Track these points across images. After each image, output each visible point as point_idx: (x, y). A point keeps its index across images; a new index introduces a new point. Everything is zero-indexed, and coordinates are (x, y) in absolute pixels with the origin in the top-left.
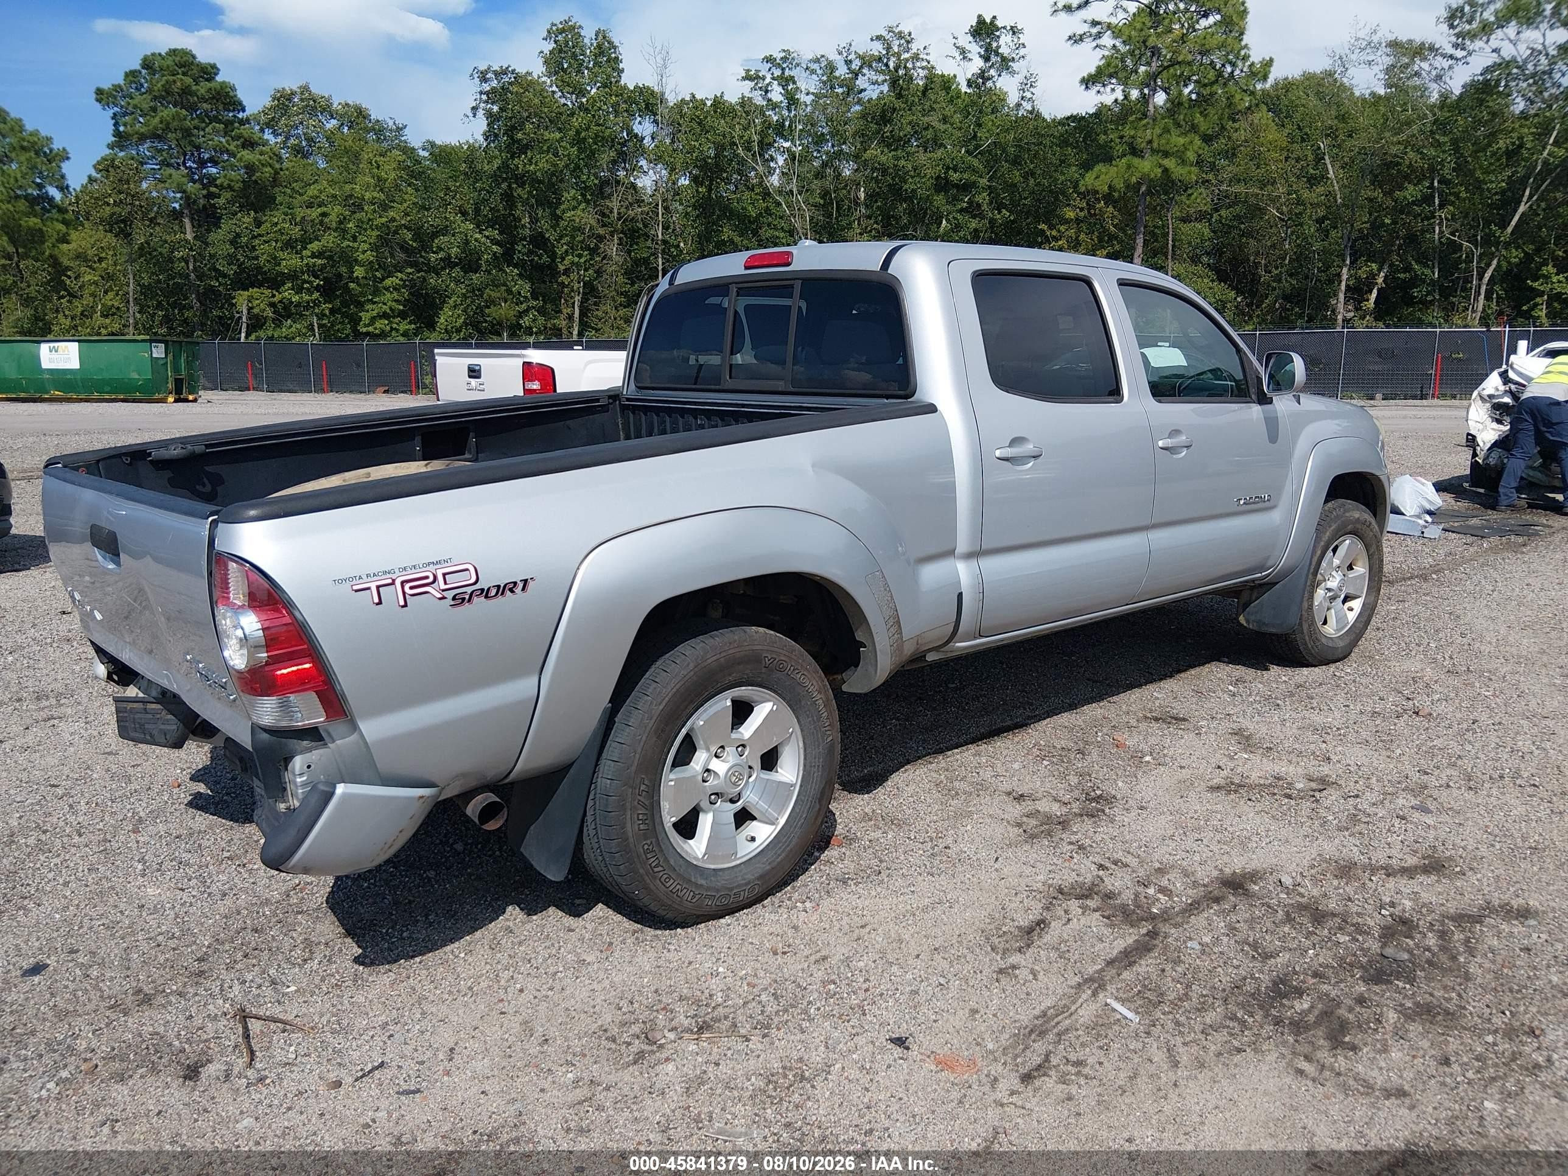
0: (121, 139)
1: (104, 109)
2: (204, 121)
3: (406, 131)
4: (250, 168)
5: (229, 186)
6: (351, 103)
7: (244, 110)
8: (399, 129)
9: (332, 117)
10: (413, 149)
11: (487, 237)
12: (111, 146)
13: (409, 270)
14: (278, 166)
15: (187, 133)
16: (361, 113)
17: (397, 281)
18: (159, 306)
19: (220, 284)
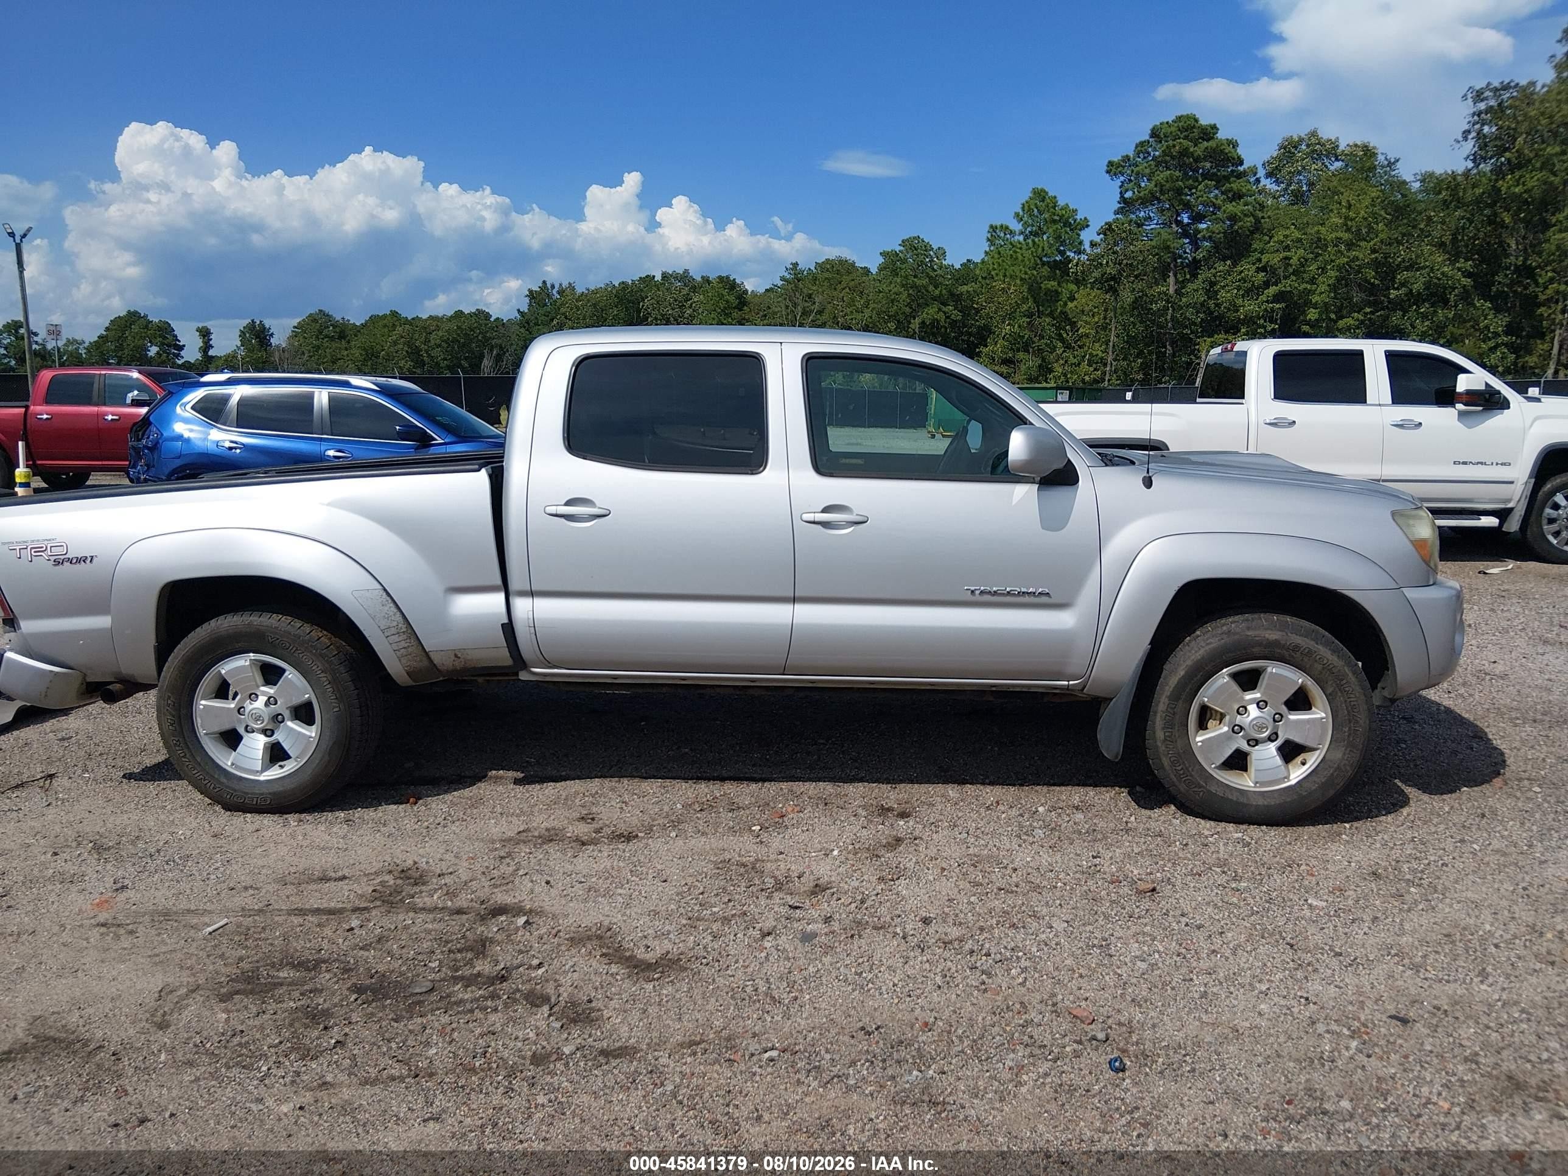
0: (1126, 205)
1: (1112, 180)
2: (1197, 181)
3: (1398, 165)
4: (1233, 218)
5: (1210, 237)
6: (1359, 143)
7: (1241, 163)
8: (1391, 164)
9: (1337, 160)
10: (1404, 183)
11: (1459, 269)
12: (1116, 213)
13: (1368, 310)
14: (1260, 214)
15: (1179, 192)
16: (1368, 152)
17: (1352, 322)
18: (1140, 354)
19: (1192, 333)
